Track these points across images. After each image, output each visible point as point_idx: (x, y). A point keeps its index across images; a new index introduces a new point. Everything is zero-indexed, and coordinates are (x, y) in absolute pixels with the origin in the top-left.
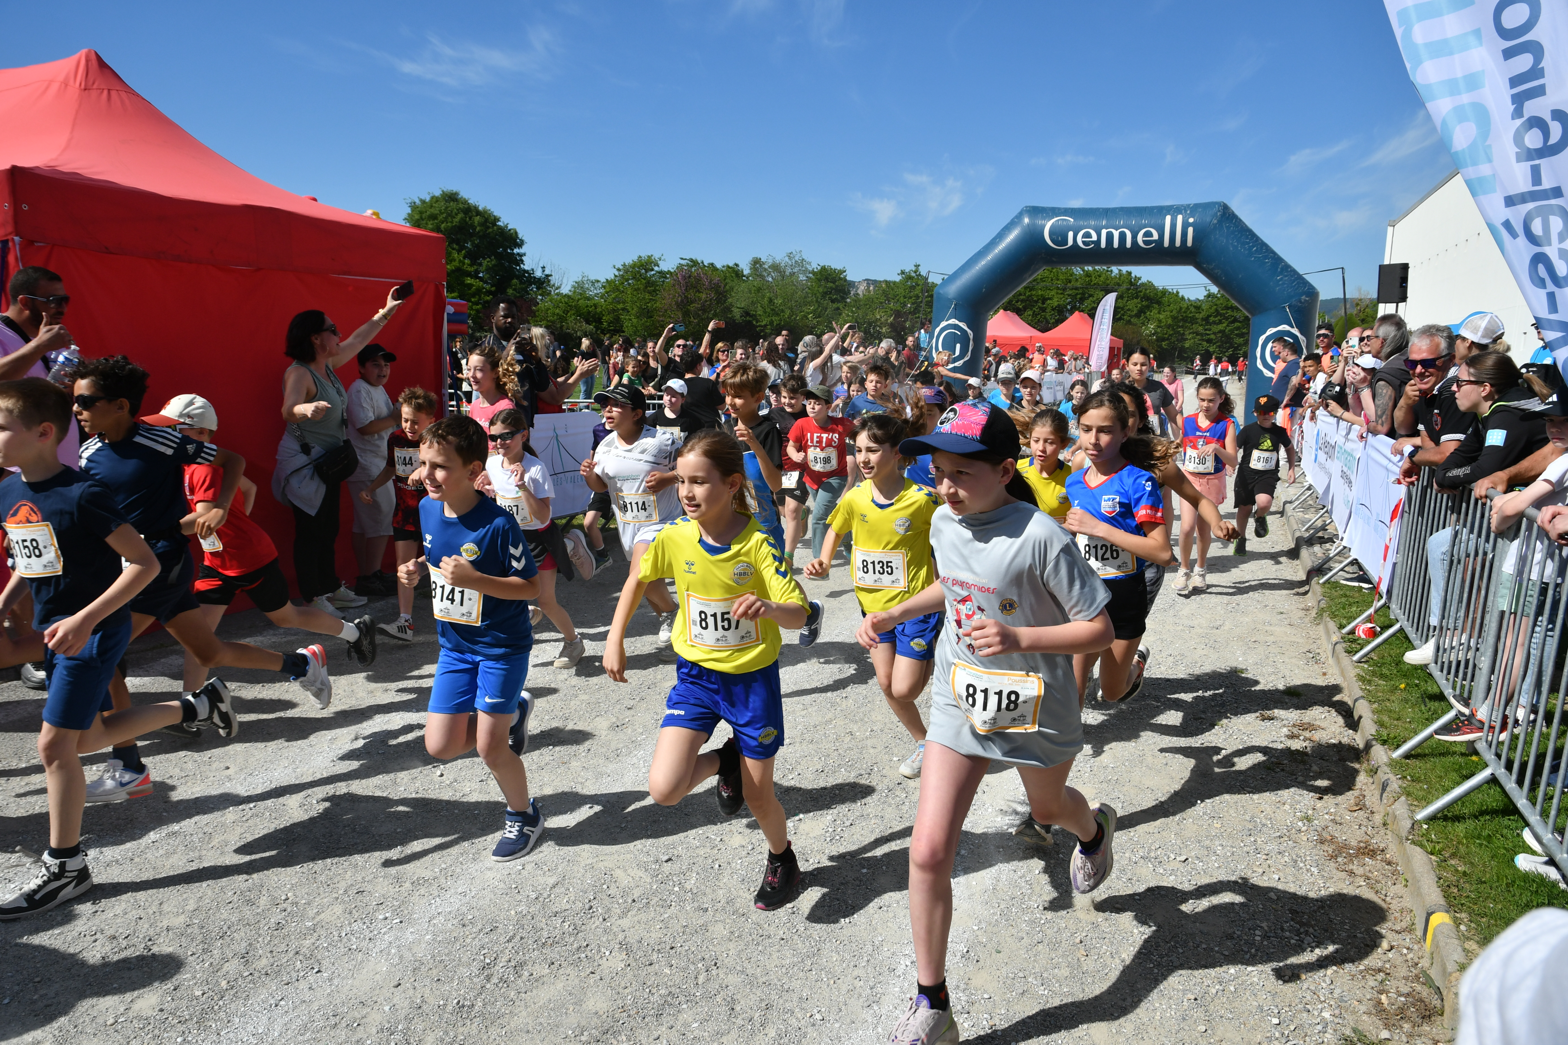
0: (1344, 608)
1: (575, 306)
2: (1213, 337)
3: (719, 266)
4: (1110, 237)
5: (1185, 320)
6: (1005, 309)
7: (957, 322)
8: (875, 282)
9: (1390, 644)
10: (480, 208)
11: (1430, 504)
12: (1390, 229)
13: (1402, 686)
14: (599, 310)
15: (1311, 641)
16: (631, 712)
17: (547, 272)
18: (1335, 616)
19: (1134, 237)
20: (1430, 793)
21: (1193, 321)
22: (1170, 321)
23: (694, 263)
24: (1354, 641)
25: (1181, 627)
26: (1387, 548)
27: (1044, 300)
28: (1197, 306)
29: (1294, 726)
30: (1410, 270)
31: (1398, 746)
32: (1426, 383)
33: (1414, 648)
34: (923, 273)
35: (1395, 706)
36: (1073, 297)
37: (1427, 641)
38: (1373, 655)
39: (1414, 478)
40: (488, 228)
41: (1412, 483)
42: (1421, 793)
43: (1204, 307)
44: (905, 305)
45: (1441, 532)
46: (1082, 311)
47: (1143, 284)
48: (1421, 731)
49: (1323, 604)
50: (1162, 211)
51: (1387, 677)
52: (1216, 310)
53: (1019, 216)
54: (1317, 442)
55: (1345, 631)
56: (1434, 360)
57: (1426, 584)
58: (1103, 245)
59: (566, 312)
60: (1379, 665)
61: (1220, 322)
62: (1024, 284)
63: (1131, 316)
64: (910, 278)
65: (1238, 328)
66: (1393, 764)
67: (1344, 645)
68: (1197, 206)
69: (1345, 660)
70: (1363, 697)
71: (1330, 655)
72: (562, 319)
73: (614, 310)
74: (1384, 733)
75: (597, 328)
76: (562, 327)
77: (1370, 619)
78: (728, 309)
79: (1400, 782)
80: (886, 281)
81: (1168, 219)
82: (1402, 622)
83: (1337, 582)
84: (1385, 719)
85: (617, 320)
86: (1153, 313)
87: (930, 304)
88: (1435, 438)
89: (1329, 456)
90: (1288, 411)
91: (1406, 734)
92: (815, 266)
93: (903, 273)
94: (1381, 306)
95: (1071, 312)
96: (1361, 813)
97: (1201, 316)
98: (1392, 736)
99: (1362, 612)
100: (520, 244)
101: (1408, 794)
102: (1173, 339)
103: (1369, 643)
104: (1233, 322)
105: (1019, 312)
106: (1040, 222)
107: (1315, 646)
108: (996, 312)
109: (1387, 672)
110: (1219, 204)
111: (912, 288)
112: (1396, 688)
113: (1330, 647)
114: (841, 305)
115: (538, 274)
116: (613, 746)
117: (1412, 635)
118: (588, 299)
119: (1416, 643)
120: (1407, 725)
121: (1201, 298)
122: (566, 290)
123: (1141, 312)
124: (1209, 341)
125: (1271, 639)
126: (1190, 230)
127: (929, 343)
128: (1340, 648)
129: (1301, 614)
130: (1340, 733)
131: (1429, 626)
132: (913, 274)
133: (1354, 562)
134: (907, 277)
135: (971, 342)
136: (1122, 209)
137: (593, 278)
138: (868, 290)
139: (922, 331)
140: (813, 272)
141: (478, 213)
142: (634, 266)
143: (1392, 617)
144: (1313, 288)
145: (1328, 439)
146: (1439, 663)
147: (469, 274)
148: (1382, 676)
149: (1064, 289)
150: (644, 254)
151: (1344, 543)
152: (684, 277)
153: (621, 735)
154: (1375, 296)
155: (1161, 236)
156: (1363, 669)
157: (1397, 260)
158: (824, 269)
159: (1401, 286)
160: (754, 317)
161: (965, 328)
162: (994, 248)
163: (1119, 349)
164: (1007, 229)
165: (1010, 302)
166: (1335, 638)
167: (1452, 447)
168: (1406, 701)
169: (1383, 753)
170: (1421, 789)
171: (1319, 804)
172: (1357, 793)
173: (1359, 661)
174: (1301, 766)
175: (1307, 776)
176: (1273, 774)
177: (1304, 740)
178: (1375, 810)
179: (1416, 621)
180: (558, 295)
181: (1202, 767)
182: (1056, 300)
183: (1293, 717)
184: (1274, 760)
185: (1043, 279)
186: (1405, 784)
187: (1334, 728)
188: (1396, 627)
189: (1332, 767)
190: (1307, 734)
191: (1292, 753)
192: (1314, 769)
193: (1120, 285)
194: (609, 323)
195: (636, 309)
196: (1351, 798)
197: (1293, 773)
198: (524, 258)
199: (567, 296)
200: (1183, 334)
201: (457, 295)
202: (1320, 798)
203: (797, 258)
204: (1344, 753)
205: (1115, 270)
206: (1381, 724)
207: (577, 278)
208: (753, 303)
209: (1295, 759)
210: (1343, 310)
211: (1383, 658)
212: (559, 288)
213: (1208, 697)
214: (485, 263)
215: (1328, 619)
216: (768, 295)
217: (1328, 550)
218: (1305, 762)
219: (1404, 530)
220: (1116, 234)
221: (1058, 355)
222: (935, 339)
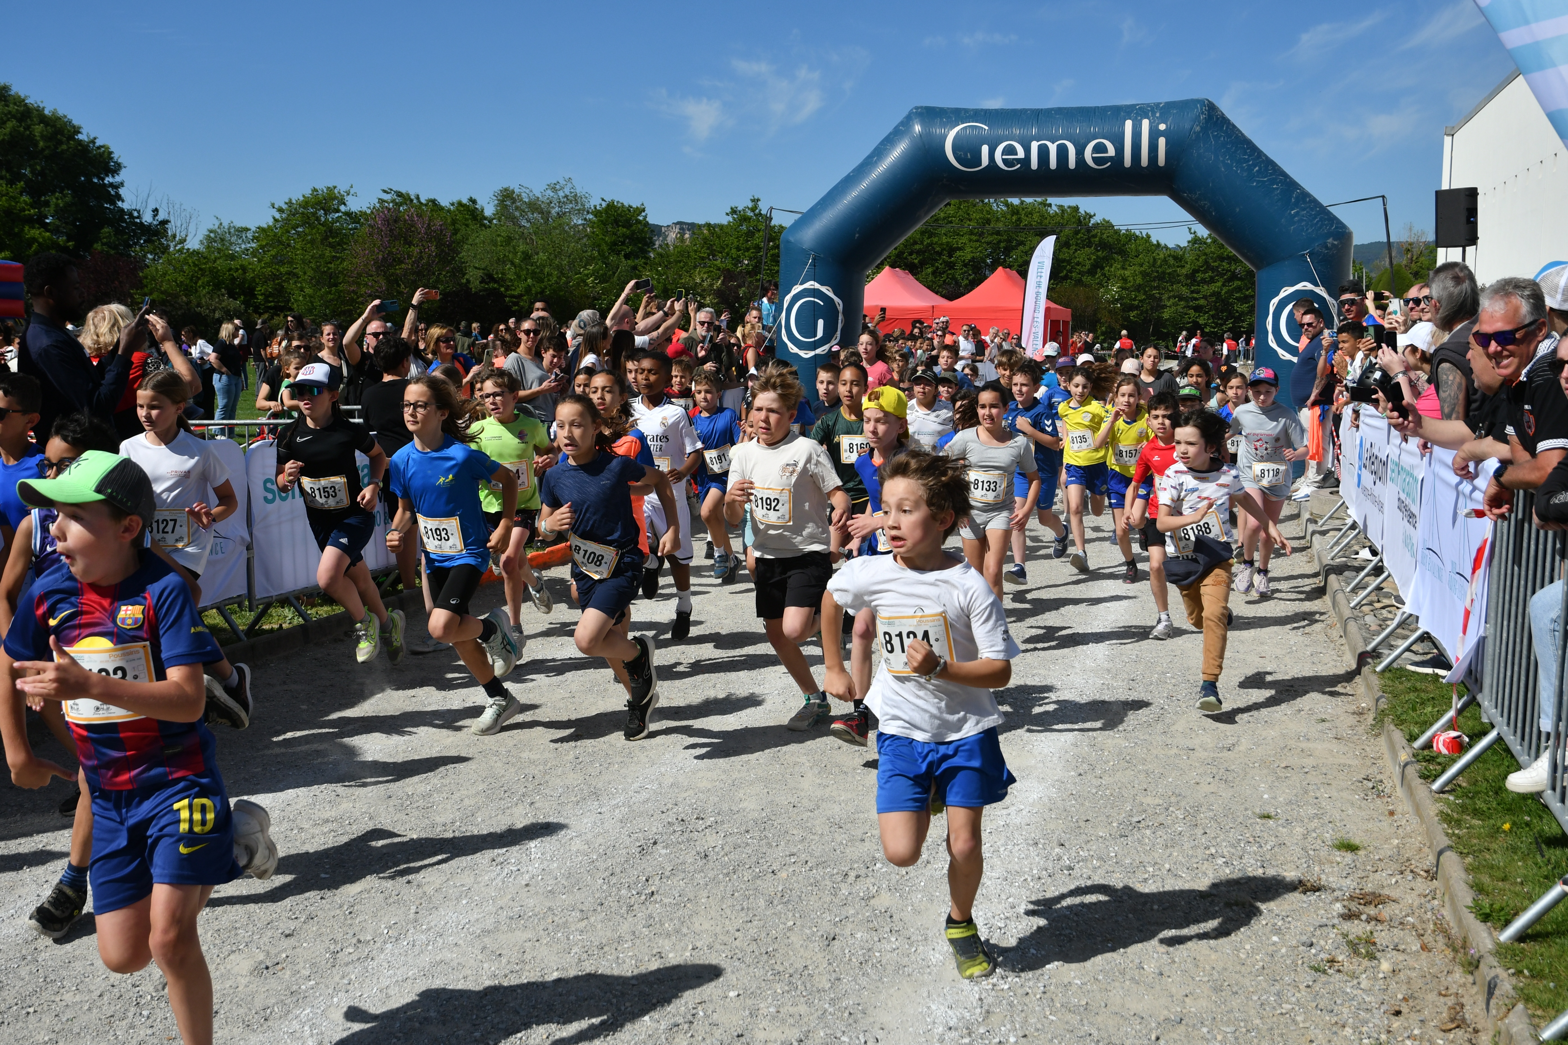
0: (1414, 709)
1: (211, 270)
2: (1202, 302)
3: (445, 202)
4: (1044, 152)
5: (1161, 277)
6: (893, 266)
7: (817, 286)
8: (692, 226)
9: (1485, 762)
10: (46, 112)
11: (1529, 545)
12: (1447, 140)
13: (1507, 826)
14: (250, 275)
15: (1369, 762)
16: (292, 941)
17: (161, 216)
18: (1403, 722)
19: (1080, 153)
20: (1558, 994)
21: (1173, 278)
22: (1139, 280)
23: (404, 198)
24: (1431, 760)
25: (1175, 751)
26: (1467, 614)
27: (952, 251)
28: (1177, 256)
29: (1352, 898)
30: (1480, 199)
31: (1507, 923)
32: (1506, 367)
33: (1519, 768)
34: (764, 208)
35: (1498, 859)
36: (995, 247)
37: (1537, 756)
38: (1461, 780)
39: (1504, 509)
40: (60, 143)
41: (1502, 516)
42: (1546, 997)
43: (1189, 257)
44: (737, 261)
45: (1548, 588)
46: (1010, 267)
47: (1097, 225)
48: (1540, 896)
49: (1383, 704)
50: (1119, 113)
51: (1483, 813)
52: (1206, 262)
53: (907, 123)
54: (1360, 458)
55: (1418, 744)
56: (1513, 332)
57: (1531, 669)
58: (1034, 164)
59: (194, 279)
60: (1470, 795)
61: (1212, 280)
62: (918, 226)
63: (1081, 273)
64: (744, 219)
65: (1239, 289)
66: (1502, 952)
67: (1418, 766)
68: (1170, 105)
69: (1421, 789)
70: (1450, 847)
71: (1398, 782)
72: (189, 290)
73: (274, 277)
74: (1486, 902)
75: (246, 303)
76: (188, 303)
77: (1452, 725)
78: (460, 271)
79: (1514, 980)
80: (708, 225)
81: (1129, 124)
82: (1501, 728)
83: (1402, 669)
84: (1486, 879)
85: (280, 291)
86: (1114, 268)
87: (776, 259)
88: (1530, 446)
89: (1379, 477)
90: (1317, 411)
91: (1517, 902)
92: (595, 201)
93: (734, 211)
94: (1441, 251)
95: (993, 269)
96: (1460, 1033)
97: (1184, 271)
98: (1497, 906)
99: (1441, 714)
100: (117, 169)
101: (1528, 999)
102: (1146, 307)
103: (1454, 761)
104: (1231, 279)
105: (913, 270)
106: (938, 131)
107: (1375, 768)
108: (879, 268)
109: (1484, 807)
110: (1201, 102)
111: (750, 234)
112: (1499, 830)
113: (1398, 770)
114: (640, 262)
115: (147, 218)
116: (258, 1003)
117: (1516, 747)
118: (232, 257)
119: (1523, 758)
120: (1518, 888)
121: (1184, 244)
122: (194, 243)
123: (1097, 266)
124: (1198, 309)
125: (1309, 762)
126: (1162, 141)
127: (776, 318)
128: (1411, 771)
129: (1352, 720)
130: (1421, 906)
131: (1540, 732)
132: (750, 214)
133: (1426, 637)
134: (740, 217)
135: (840, 317)
136: (1060, 111)
137: (239, 224)
138: (682, 240)
139: (765, 300)
140: (597, 213)
141: (44, 119)
142: (306, 204)
143: (1485, 720)
144: (1344, 226)
145: (1375, 451)
146: (1558, 789)
147: (30, 221)
148: (1477, 813)
149: (981, 234)
150: (322, 185)
151: (1407, 609)
152: (386, 221)
153: (273, 983)
154: (1431, 237)
155: (1120, 150)
156: (1447, 802)
157: (1460, 182)
158: (611, 206)
159: (1468, 222)
160: (501, 281)
161: (831, 294)
162: (870, 172)
163: (1066, 323)
164: (889, 142)
165: (900, 255)
166: (1404, 756)
167: (1554, 459)
168: (1514, 849)
169: (1485, 934)
170: (1547, 989)
171: (1396, 1024)
172: (1451, 1001)
173: (1441, 791)
174: (1366, 963)
175: (1375, 978)
176: (1324, 978)
177: (1369, 920)
178: (1479, 1026)
179: (1519, 725)
180: (180, 251)
181: (1216, 975)
182: (968, 250)
183: (1350, 884)
184: (1324, 956)
185: (948, 220)
186: (1522, 982)
187: (1411, 899)
188: (1492, 735)
189: (1411, 962)
190: (1372, 911)
191: (1350, 943)
192: (1385, 966)
193: (1063, 226)
194: (267, 296)
195: (310, 273)
196: (1444, 1006)
197: (1354, 976)
198: (122, 191)
199: (196, 253)
200: (1160, 299)
201: (7, 253)
202: (1398, 1013)
203: (567, 191)
204: (1428, 938)
205: (1057, 202)
206: (1479, 888)
207: (213, 224)
208: (501, 261)
209: (1356, 952)
210: (1387, 260)
211: (1475, 783)
212: (183, 241)
213: (1220, 861)
214: (56, 200)
215: (1392, 727)
216: (522, 248)
217: (1385, 620)
218: (1372, 957)
219: (1495, 586)
220: (1053, 148)
221: (975, 334)
222: (784, 314)
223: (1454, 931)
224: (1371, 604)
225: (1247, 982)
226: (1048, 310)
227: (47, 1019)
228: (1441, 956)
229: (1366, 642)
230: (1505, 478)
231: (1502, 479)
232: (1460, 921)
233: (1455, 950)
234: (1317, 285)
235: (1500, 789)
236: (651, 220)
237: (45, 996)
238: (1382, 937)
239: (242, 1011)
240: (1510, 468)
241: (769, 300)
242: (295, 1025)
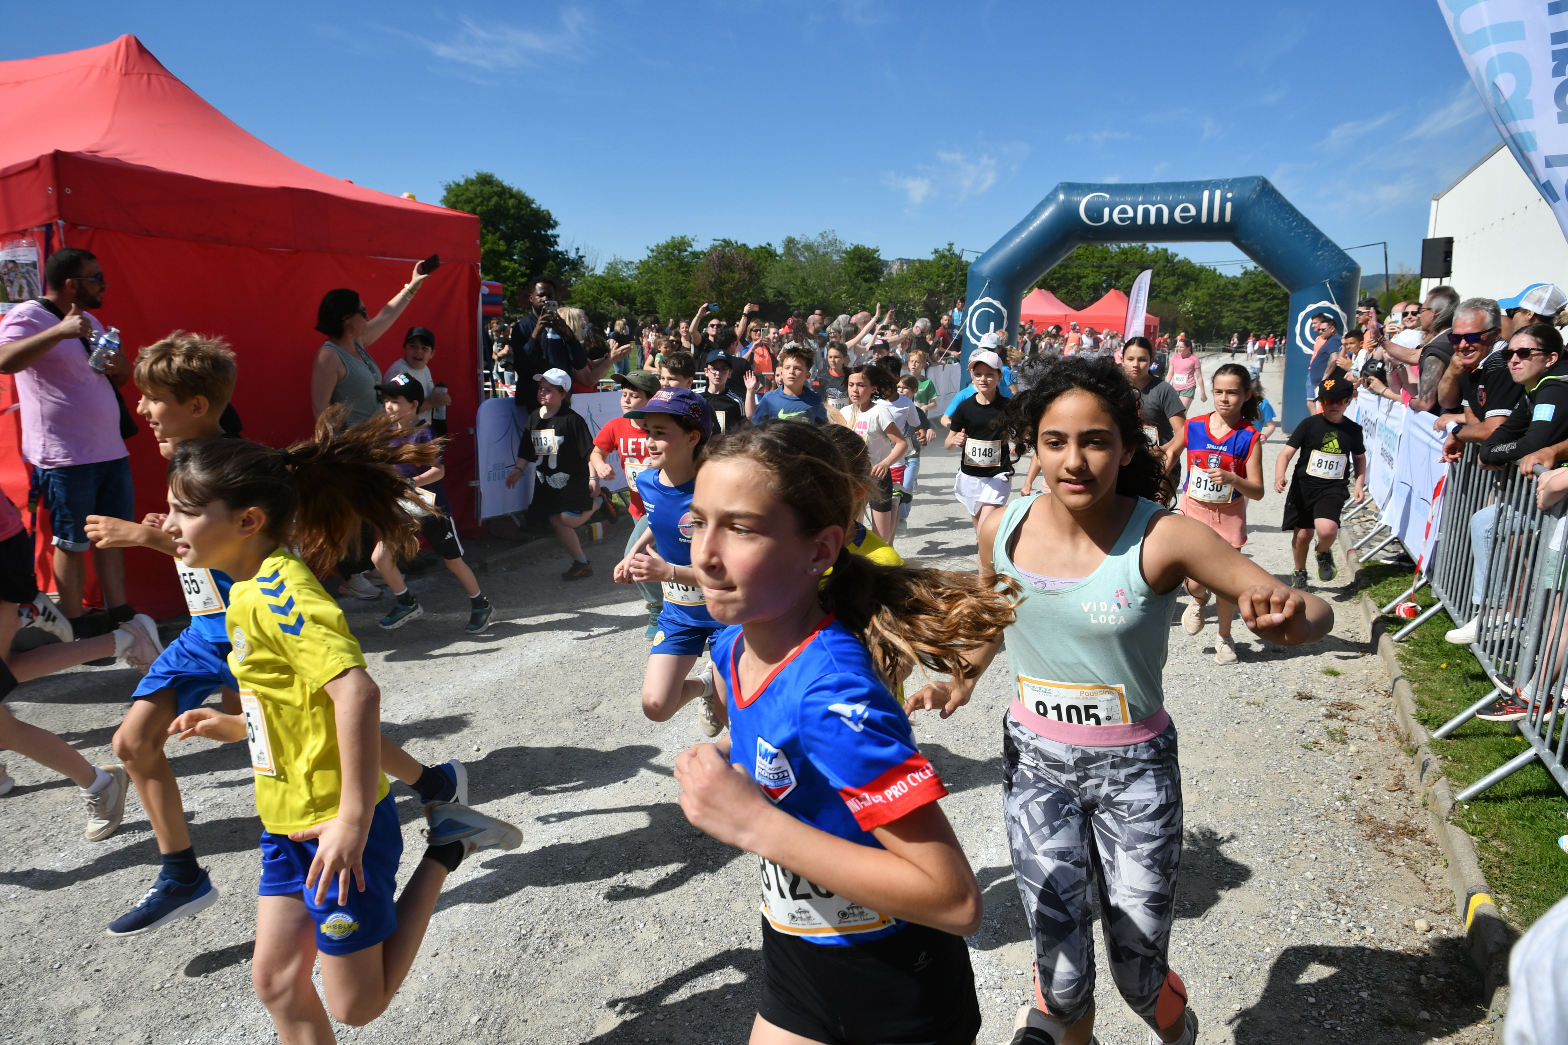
0: (1384, 587)
1: (609, 288)
2: (1250, 314)
3: (751, 246)
4: (1146, 213)
5: (1222, 297)
6: (1040, 288)
7: (991, 300)
8: (908, 261)
9: (1432, 624)
10: (514, 190)
11: (1474, 481)
12: (1434, 203)
13: (1444, 666)
14: (632, 291)
15: (1350, 620)
17: (581, 253)
18: (1375, 595)
19: (1171, 213)
20: (1471, 773)
21: (1231, 298)
22: (1207, 299)
23: (727, 243)
24: (1394, 620)
26: (1429, 525)
27: (1079, 278)
28: (1234, 283)
29: (1332, 705)
30: (1455, 245)
31: (1439, 726)
32: (1470, 358)
33: (1456, 627)
34: (957, 250)
35: (1436, 686)
36: (1110, 276)
37: (1469, 620)
38: (1413, 634)
39: (1457, 455)
40: (522, 209)
41: (1456, 460)
42: (1462, 774)
43: (1243, 284)
44: (937, 284)
45: (1485, 509)
46: (1118, 289)
47: (1179, 261)
48: (1463, 710)
49: (1362, 583)
50: (1200, 186)
51: (1428, 656)
52: (1255, 287)
53: (1055, 193)
55: (1385, 610)
56: (1479, 334)
57: (1469, 563)
58: (1140, 221)
59: (600, 293)
60: (1419, 644)
61: (1259, 300)
62: (1059, 262)
63: (1168, 294)
64: (943, 256)
65: (1277, 306)
66: (1434, 744)
67: (1384, 624)
68: (1235, 181)
70: (1403, 677)
71: (1369, 634)
72: (597, 300)
73: (647, 292)
74: (1425, 713)
75: (631, 309)
76: (596, 307)
77: (1410, 599)
78: (762, 290)
79: (1441, 762)
80: (920, 261)
81: (1206, 194)
82: (1445, 601)
83: (1376, 562)
84: (1426, 698)
85: (651, 301)
86: (1190, 291)
87: (964, 283)
88: (1480, 414)
91: (1447, 714)
92: (848, 246)
93: (936, 251)
94: (1425, 281)
95: (1107, 290)
96: (1401, 793)
97: (1239, 293)
98: (1432, 715)
99: (1402, 591)
100: (554, 226)
101: (1449, 774)
102: (1211, 317)
103: (1410, 622)
104: (1274, 298)
105: (1053, 290)
106: (1076, 199)
107: (1354, 625)
108: (1031, 290)
109: (1429, 652)
110: (1258, 178)
111: (946, 266)
112: (1438, 667)
113: (1370, 626)
114: (873, 285)
115: (572, 255)
117: (1454, 614)
118: (622, 280)
119: (1459, 622)
120: (1448, 705)
121: (1239, 274)
122: (599, 271)
123: (1177, 290)
124: (1247, 319)
126: (1229, 205)
127: (963, 321)
128: (1380, 627)
130: (1380, 713)
131: (1472, 605)
132: (947, 253)
133: (1396, 541)
134: (940, 256)
135: (1005, 321)
136: (1159, 185)
137: (626, 259)
138: (901, 269)
139: (956, 310)
140: (846, 252)
141: (512, 195)
142: (667, 247)
143: (1434, 596)
144: (1355, 264)
145: (1368, 416)
146: (1482, 642)
147: (504, 256)
148: (1423, 656)
149: (1100, 267)
150: (678, 235)
151: (1383, 522)
152: (718, 258)
154: (1417, 271)
155: (1199, 211)
156: (1403, 648)
157: (1441, 234)
158: (857, 248)
159: (1445, 261)
160: (787, 297)
161: (999, 306)
162: (1028, 226)
163: (1155, 327)
164: (1042, 206)
165: (1044, 280)
166: (1375, 617)
167: (1497, 424)
168: (1448, 681)
169: (1423, 733)
170: (1463, 769)
171: (1358, 784)
172: (1396, 773)
173: (1400, 641)
174: (1339, 745)
175: (1345, 755)
176: (1310, 753)
177: (1343, 720)
178: (1414, 790)
179: (1458, 599)
180: (591, 276)
181: (1238, 747)
182: (1091, 277)
183: (1332, 696)
184: (1311, 739)
185: (1078, 257)
186: (1446, 764)
187: (1374, 708)
188: (1438, 606)
189: (1371, 747)
190: (1346, 714)
191: (1329, 733)
192: (1353, 748)
193: (1156, 262)
194: (643, 304)
195: (670, 290)
196: (1391, 778)
197: (1330, 753)
198: (558, 240)
199: (600, 277)
200: (1221, 312)
201: (492, 276)
202: (1359, 778)
203: (830, 238)
204: (1383, 733)
205: (1151, 246)
206: (1421, 704)
207: (610, 259)
208: (786, 283)
209: (1333, 739)
210: (1385, 286)
211: (1424, 637)
212: (593, 270)
213: (1245, 677)
214: (519, 245)
215: (1368, 598)
216: (801, 275)
217: (1368, 529)
218: (1344, 742)
219: (1447, 508)
220: (1153, 210)
221: (1093, 334)
222: (968, 319)
223: (1402, 730)
224: (1358, 518)
225: (1258, 752)
226: (1146, 318)
227: (530, 723)
228: (1391, 744)
229: (1354, 542)
230: (1461, 434)
231: (1458, 435)
232: (1406, 724)
233: (1401, 742)
234: (1333, 303)
235: (1440, 641)
236: (882, 258)
237: (528, 709)
238: (1352, 730)
239: (638, 726)
240: (1464, 428)
241: (959, 310)
242: (669, 736)
